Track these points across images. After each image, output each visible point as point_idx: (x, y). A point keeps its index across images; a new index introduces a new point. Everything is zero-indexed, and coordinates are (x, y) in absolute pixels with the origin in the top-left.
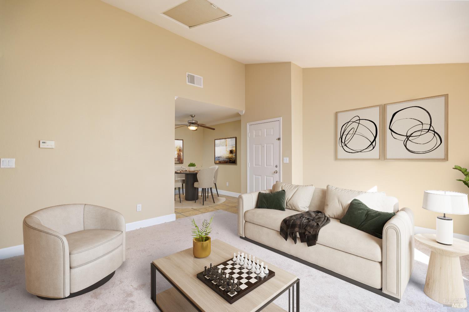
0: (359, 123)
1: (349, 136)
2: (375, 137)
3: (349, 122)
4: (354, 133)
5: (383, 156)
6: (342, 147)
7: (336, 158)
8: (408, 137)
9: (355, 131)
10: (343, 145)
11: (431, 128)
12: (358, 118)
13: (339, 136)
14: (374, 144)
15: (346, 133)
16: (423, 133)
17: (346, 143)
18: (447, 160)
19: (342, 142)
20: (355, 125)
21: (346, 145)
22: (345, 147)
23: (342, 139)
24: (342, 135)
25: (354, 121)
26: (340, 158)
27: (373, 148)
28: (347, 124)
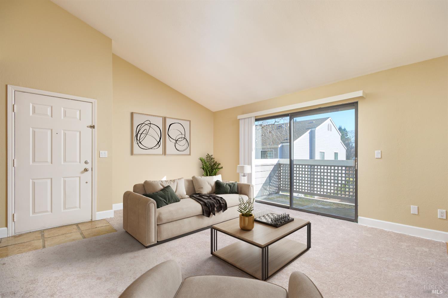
0: (150, 126)
1: (142, 135)
2: (160, 139)
3: (142, 124)
4: (147, 133)
5: (164, 153)
6: (138, 144)
7: (132, 153)
8: (176, 141)
9: (147, 131)
10: (138, 142)
11: (185, 138)
12: (148, 122)
13: (135, 134)
14: (159, 143)
15: (140, 132)
16: (182, 139)
17: (141, 141)
18: (190, 155)
19: (137, 139)
20: (147, 127)
21: (140, 143)
22: (139, 144)
23: (137, 137)
24: (137, 134)
25: (146, 124)
26: (136, 153)
27: (159, 146)
28: (141, 125)
